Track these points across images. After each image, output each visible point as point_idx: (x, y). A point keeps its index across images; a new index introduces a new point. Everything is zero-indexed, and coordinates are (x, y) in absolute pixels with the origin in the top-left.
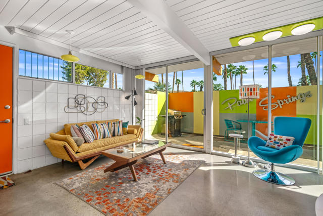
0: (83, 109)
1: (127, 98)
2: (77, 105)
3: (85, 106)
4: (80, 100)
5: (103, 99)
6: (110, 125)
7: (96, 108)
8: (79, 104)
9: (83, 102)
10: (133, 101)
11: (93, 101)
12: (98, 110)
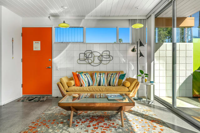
0: (90, 61)
1: (133, 50)
2: (85, 58)
3: (92, 59)
4: (88, 54)
5: (108, 53)
6: (109, 76)
7: (101, 61)
8: (87, 58)
9: (90, 56)
10: (139, 53)
11: (99, 55)
12: (103, 62)
